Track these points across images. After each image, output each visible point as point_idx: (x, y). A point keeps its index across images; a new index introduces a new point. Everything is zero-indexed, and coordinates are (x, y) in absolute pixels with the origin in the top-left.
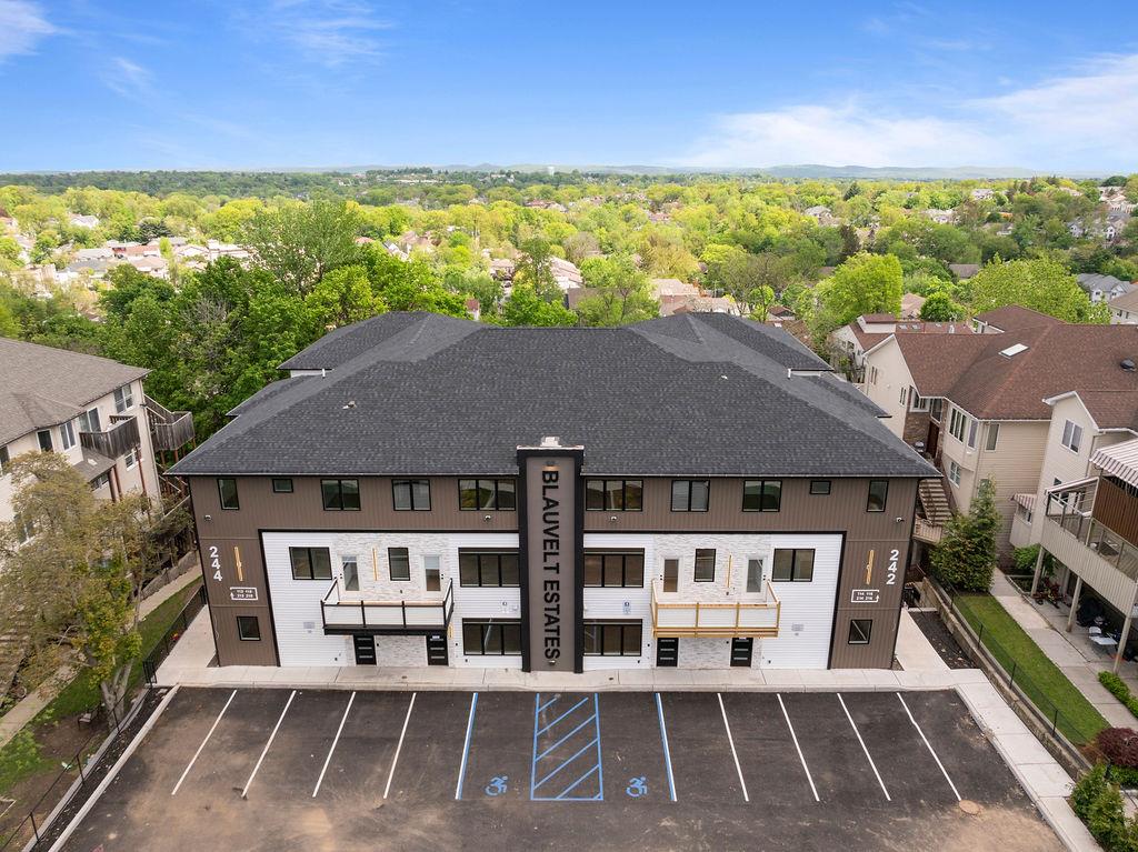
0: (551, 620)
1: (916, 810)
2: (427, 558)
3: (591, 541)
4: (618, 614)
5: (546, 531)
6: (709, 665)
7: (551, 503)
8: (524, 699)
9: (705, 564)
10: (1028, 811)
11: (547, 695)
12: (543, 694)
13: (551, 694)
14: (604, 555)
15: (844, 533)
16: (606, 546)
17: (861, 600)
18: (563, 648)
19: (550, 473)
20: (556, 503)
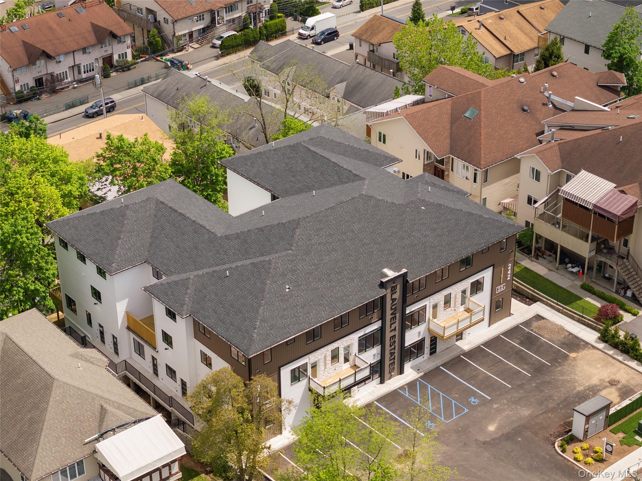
0: (392, 354)
1: (560, 364)
2: (345, 348)
3: (409, 310)
4: (417, 339)
5: (392, 314)
6: (449, 346)
8: (396, 394)
10: (589, 348)
11: (402, 388)
12: (400, 389)
14: (412, 314)
15: (493, 265)
16: (412, 310)
17: (499, 291)
18: (396, 366)
19: (394, 287)
20: (396, 299)
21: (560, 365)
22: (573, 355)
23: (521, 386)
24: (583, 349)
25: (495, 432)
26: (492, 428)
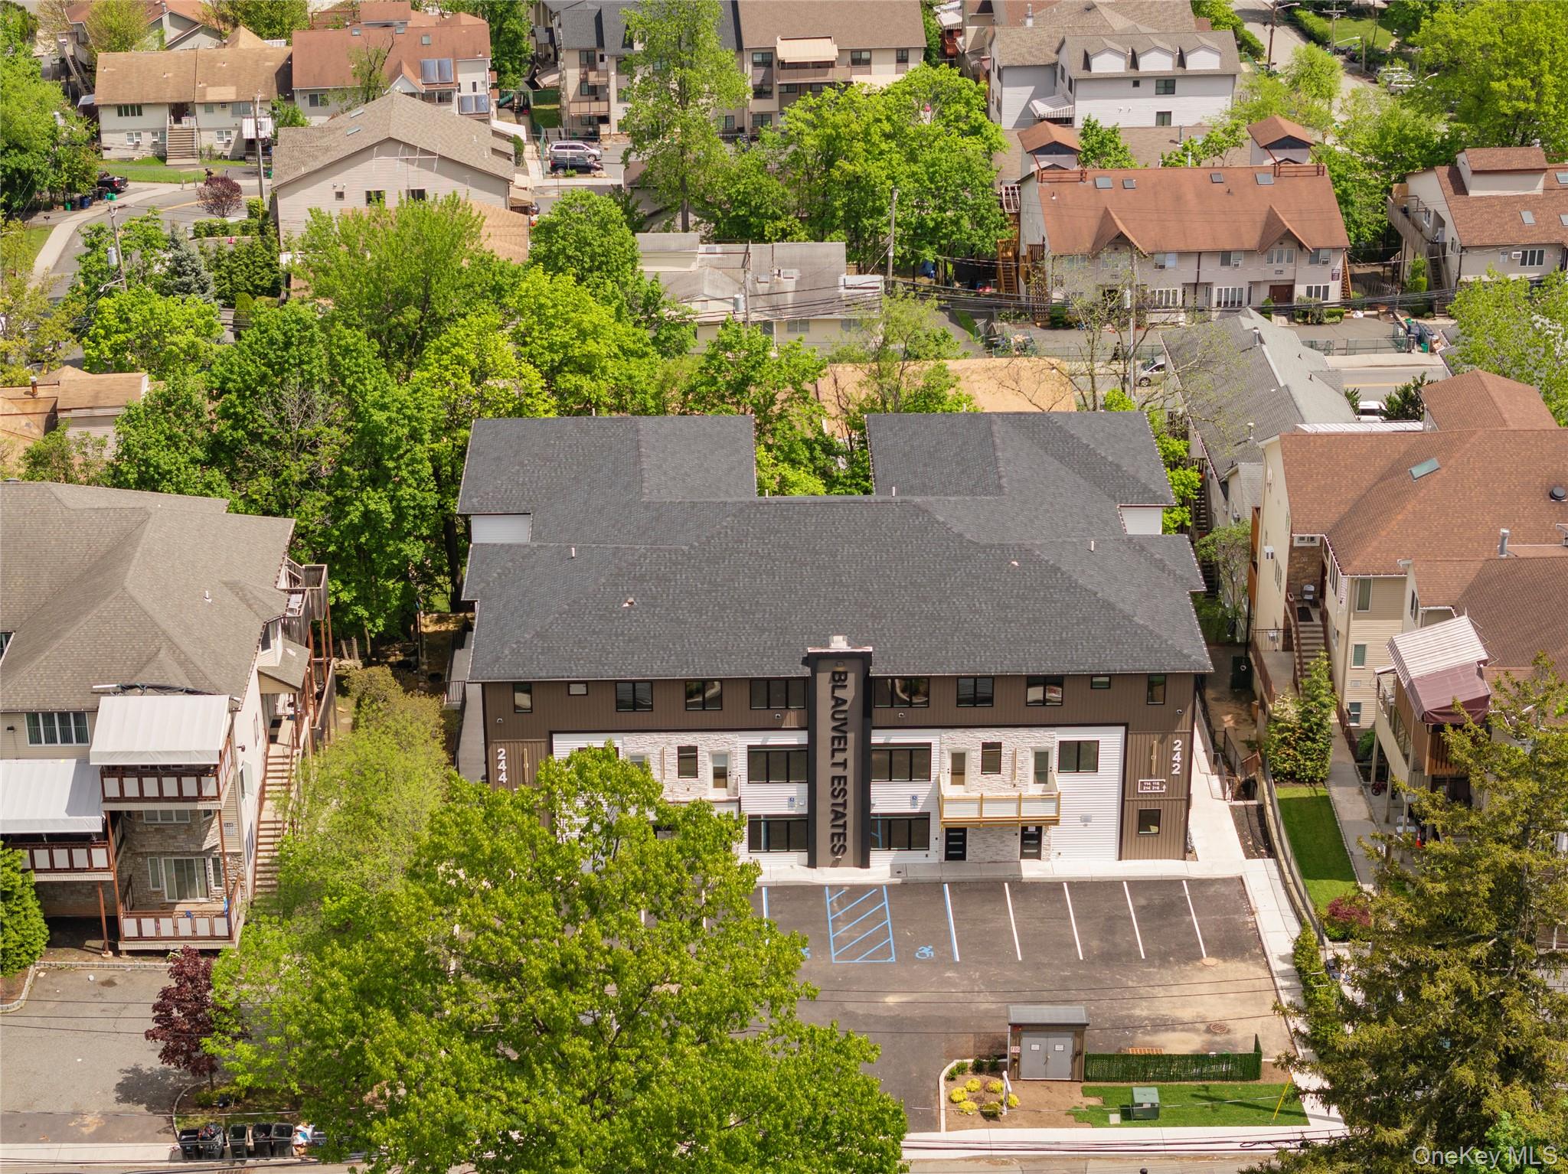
0: (838, 815)
1: (1163, 965)
2: (716, 756)
3: (878, 738)
4: (906, 808)
5: (834, 729)
6: (999, 858)
7: (839, 702)
8: (815, 891)
9: (992, 757)
10: (1258, 964)
11: (835, 888)
12: (831, 887)
13: (839, 887)
14: (890, 750)
15: (1126, 725)
16: (893, 741)
17: (1147, 790)
18: (850, 843)
19: (840, 673)
20: (845, 702)
21: (1161, 966)
22: (1208, 961)
23: (1038, 966)
24: (1243, 960)
25: (889, 1009)
26: (891, 999)
